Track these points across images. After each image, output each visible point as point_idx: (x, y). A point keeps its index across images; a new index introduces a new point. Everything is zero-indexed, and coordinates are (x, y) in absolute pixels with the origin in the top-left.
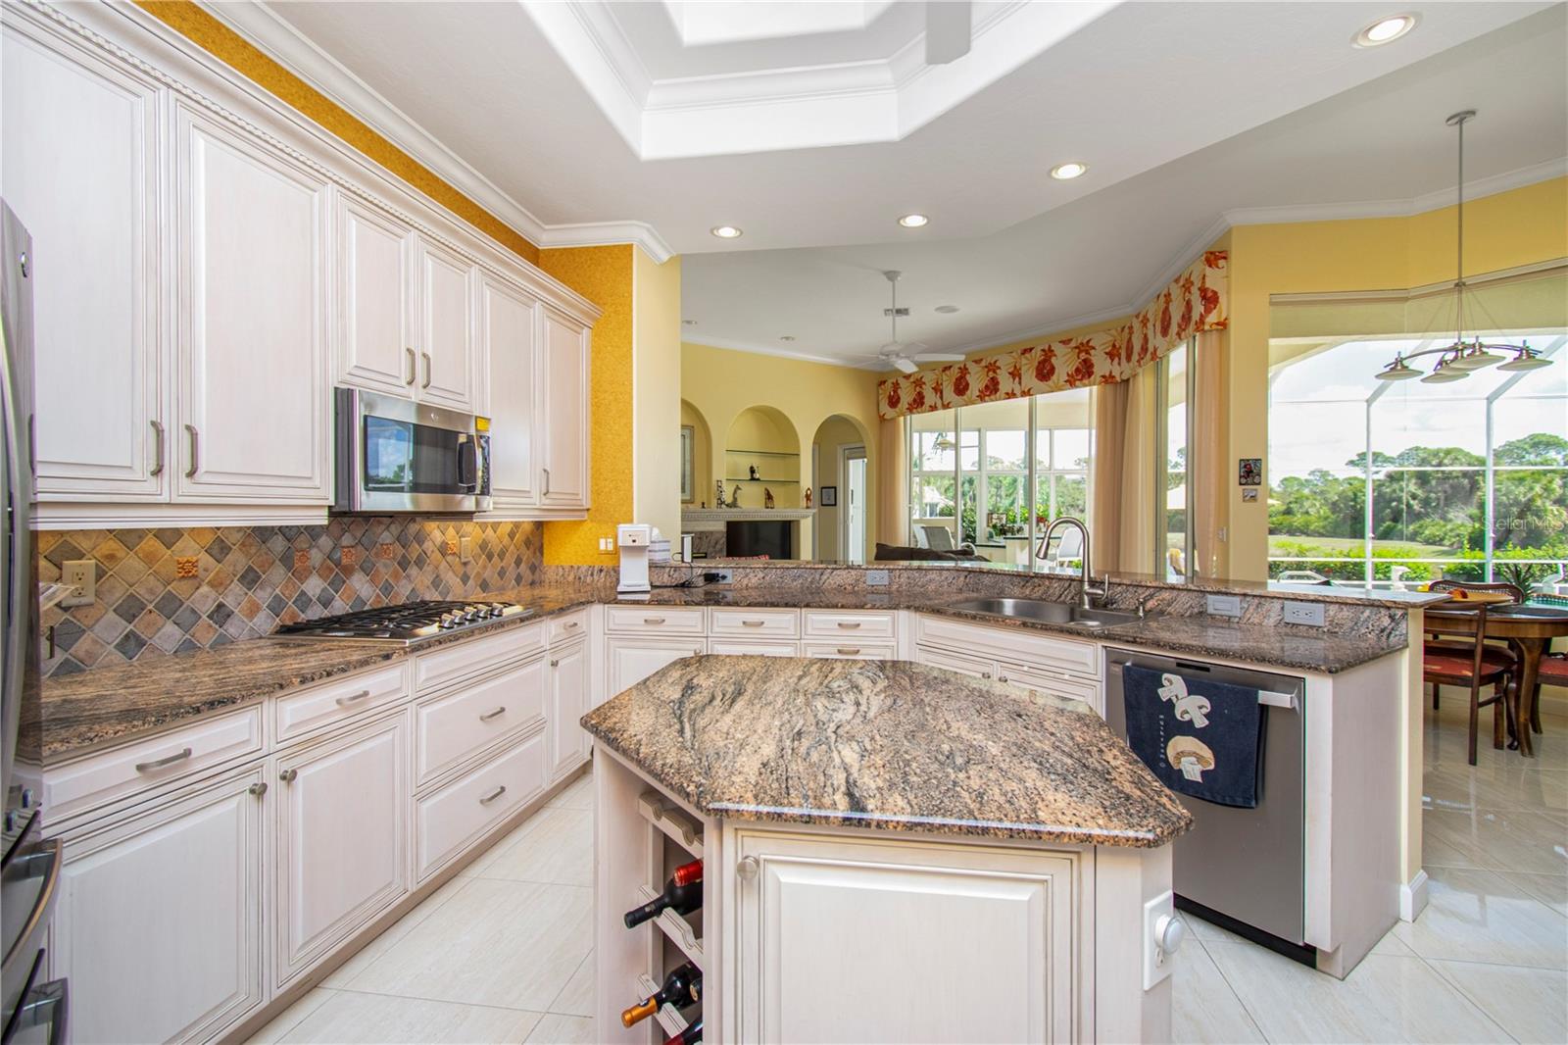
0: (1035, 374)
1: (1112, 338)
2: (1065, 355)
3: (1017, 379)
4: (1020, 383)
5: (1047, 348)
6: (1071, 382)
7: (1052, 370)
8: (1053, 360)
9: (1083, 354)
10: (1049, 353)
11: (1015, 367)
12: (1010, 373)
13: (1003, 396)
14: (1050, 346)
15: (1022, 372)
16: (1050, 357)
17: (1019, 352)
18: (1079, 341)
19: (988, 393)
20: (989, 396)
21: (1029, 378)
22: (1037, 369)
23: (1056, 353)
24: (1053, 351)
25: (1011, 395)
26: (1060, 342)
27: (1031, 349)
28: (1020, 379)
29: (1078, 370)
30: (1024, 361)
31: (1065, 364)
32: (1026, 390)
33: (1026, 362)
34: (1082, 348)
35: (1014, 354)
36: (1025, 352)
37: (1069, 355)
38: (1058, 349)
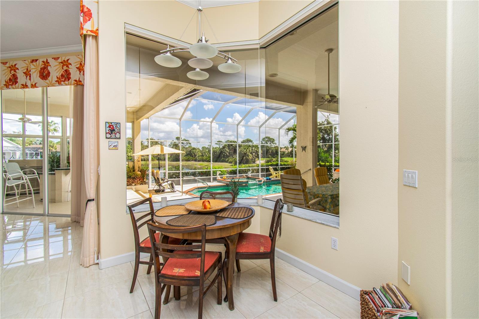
0: (38, 75)
1: (80, 60)
2: (55, 66)
3: (28, 77)
4: (30, 79)
5: (45, 61)
6: (59, 82)
7: (49, 74)
8: (49, 68)
9: (65, 67)
10: (46, 64)
11: (27, 69)
12: (24, 73)
13: (20, 86)
14: (47, 60)
15: (31, 73)
16: (48, 66)
17: (29, 61)
18: (63, 60)
19: (11, 84)
20: (12, 85)
21: (35, 76)
22: (40, 72)
23: (50, 64)
24: (49, 63)
25: (25, 86)
26: (53, 58)
27: (36, 60)
28: (30, 77)
29: (62, 76)
30: (32, 67)
31: (55, 71)
32: (34, 84)
33: (34, 67)
34: (65, 63)
35: (26, 62)
36: (33, 61)
37: (57, 67)
38: (52, 62)
